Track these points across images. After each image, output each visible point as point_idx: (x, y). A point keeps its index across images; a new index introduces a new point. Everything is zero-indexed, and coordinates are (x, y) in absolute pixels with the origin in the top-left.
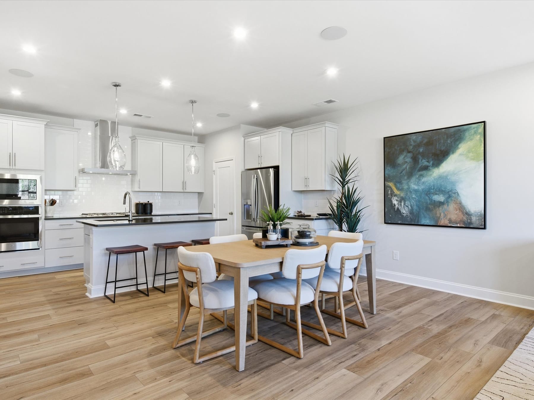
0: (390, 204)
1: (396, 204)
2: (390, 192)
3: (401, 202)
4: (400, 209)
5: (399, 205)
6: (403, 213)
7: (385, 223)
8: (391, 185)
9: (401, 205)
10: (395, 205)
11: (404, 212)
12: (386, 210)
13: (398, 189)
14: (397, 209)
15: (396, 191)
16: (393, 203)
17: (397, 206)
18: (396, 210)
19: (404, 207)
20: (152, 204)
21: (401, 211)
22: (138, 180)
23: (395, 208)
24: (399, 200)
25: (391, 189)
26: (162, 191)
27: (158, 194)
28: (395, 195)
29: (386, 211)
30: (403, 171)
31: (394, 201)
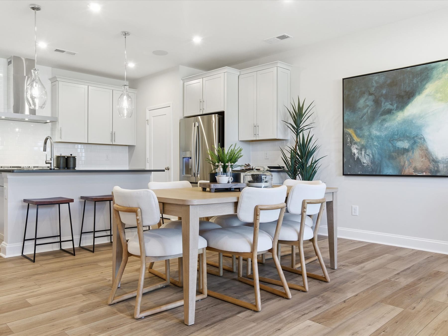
0: (349, 153)
1: (356, 153)
2: (349, 140)
3: (361, 151)
4: (360, 158)
5: (359, 154)
6: (364, 163)
7: (344, 175)
8: (350, 131)
9: (361, 154)
10: (354, 154)
11: (365, 161)
12: (345, 160)
13: (358, 136)
14: (357, 158)
15: (356, 139)
16: (353, 152)
17: (357, 155)
18: (356, 160)
19: (365, 155)
20: (76, 157)
21: (362, 160)
22: (59, 129)
23: (354, 158)
24: (359, 148)
25: (351, 136)
26: (87, 142)
27: (81, 147)
28: (355, 143)
29: (344, 162)
30: (364, 116)
31: (354, 150)
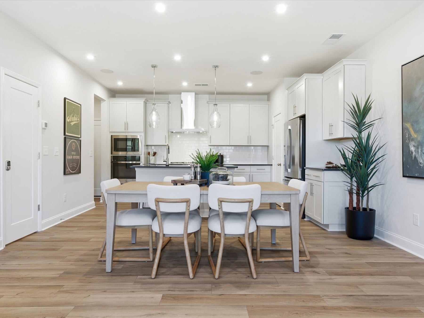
0: (408, 151)
1: (413, 151)
2: (407, 136)
3: (418, 148)
4: (417, 158)
5: (416, 153)
6: (420, 163)
7: (404, 176)
8: (408, 126)
9: (418, 152)
10: (412, 152)
11: (421, 161)
12: (404, 159)
13: (416, 132)
14: (414, 157)
15: (414, 135)
16: (411, 149)
17: (414, 153)
18: (413, 159)
19: (421, 154)
20: (223, 156)
21: (418, 159)
22: (210, 136)
23: (412, 157)
24: (416, 145)
25: (409, 131)
26: (229, 145)
28: (413, 140)
29: (404, 161)
30: (420, 107)
31: (412, 147)
